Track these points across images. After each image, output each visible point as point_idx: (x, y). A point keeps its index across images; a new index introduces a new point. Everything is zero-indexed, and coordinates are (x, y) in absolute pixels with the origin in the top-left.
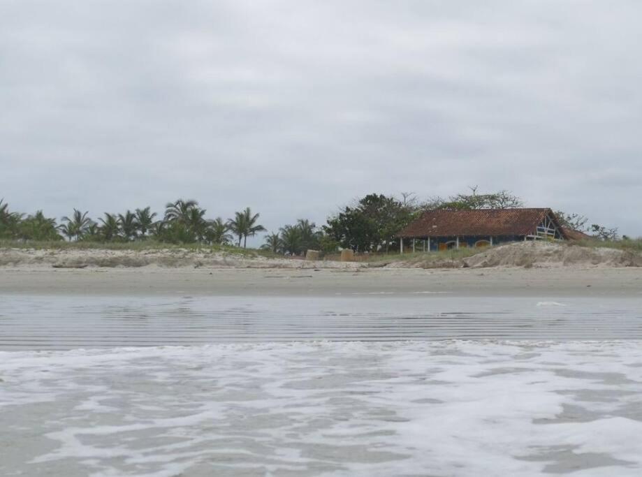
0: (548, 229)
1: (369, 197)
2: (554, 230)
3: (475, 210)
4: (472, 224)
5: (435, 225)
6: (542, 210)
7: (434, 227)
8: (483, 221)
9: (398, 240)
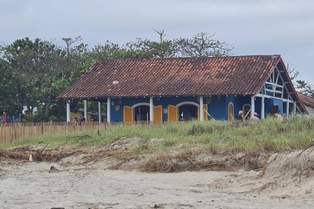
0: (276, 85)
1: (19, 43)
2: (282, 87)
3: (172, 59)
4: (171, 79)
5: (116, 79)
6: (268, 58)
7: (115, 82)
8: (185, 73)
9: (62, 102)
